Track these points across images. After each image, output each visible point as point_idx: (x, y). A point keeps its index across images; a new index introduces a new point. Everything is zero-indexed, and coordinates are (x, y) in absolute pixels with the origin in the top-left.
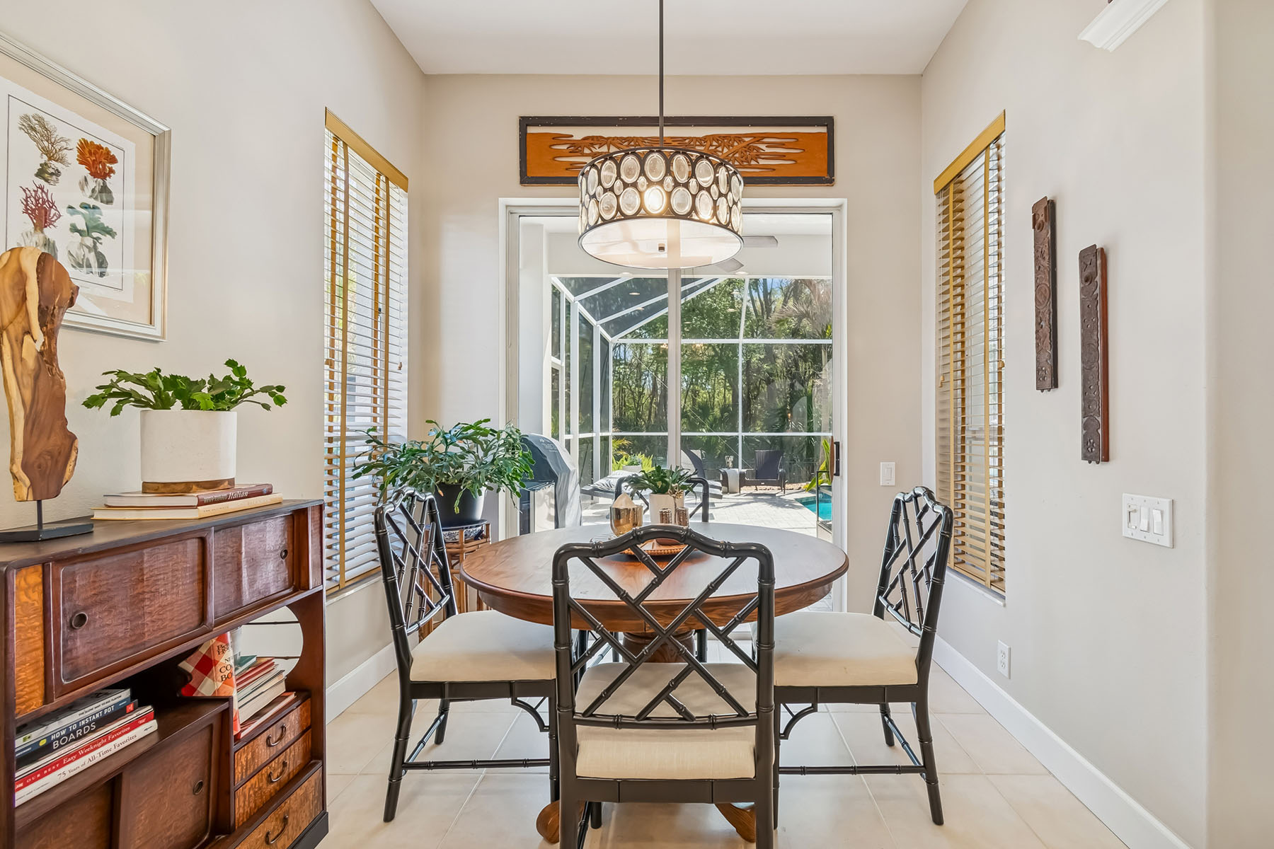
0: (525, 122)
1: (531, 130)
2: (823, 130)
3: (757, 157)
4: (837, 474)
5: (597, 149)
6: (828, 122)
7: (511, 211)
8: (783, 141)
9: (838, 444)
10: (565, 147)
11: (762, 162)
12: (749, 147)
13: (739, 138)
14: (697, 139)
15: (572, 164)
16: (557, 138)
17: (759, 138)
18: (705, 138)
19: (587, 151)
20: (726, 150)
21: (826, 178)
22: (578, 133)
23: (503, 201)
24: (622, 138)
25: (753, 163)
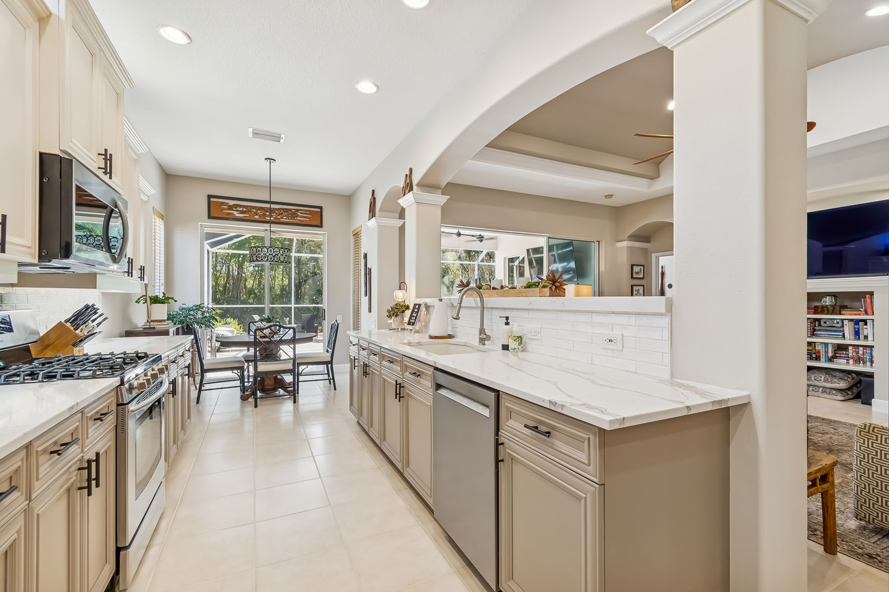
0: (210, 197)
1: (212, 199)
2: (319, 210)
3: (296, 217)
4: (324, 319)
5: (238, 209)
6: (321, 208)
7: (201, 226)
8: (306, 212)
9: (324, 310)
10: (226, 207)
11: (298, 218)
12: (294, 213)
13: (290, 210)
14: (276, 209)
15: (229, 213)
16: (223, 203)
17: (297, 210)
18: (278, 209)
19: (234, 209)
20: (286, 214)
21: (320, 226)
22: (231, 203)
23: (199, 223)
24: (248, 206)
25: (296, 218)
